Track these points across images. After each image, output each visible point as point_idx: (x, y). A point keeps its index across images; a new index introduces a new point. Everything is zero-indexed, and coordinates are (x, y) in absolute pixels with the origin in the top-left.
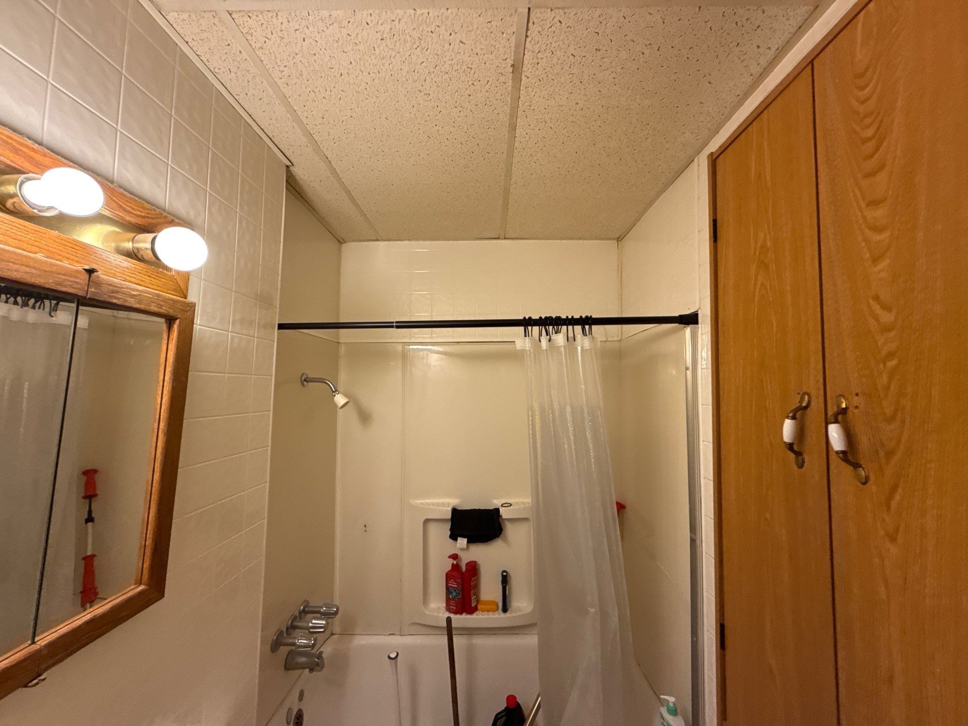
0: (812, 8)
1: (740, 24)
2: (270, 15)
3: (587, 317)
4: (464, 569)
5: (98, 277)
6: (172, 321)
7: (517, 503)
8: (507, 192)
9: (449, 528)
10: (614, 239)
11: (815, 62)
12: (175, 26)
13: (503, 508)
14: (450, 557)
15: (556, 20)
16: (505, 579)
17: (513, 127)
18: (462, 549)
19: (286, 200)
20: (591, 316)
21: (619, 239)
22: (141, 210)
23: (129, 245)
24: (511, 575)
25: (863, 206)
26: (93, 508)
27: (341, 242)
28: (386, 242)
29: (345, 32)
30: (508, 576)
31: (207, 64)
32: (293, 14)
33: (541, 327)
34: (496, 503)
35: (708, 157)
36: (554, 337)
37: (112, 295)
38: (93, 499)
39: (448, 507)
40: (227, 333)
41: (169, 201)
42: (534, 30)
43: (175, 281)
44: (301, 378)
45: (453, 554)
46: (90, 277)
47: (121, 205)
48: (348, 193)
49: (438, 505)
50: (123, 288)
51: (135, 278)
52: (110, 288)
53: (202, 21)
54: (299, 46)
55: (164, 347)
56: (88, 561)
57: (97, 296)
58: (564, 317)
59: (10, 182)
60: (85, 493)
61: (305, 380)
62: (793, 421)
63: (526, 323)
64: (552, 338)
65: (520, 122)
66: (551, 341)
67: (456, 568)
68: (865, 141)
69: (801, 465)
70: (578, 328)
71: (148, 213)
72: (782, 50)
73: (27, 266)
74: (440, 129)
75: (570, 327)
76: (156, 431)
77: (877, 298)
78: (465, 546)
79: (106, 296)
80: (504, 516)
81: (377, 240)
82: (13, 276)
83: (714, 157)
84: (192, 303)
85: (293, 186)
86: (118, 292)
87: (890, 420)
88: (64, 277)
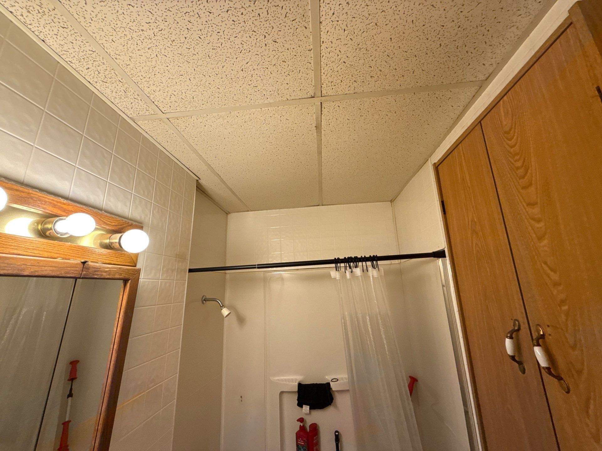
0: (478, 88)
1: (439, 98)
2: (188, 118)
3: (374, 256)
4: (308, 430)
5: (88, 265)
6: (127, 282)
7: (342, 379)
8: (320, 183)
9: (297, 398)
10: (389, 201)
11: (482, 122)
12: (141, 126)
13: (333, 383)
14: (298, 420)
15: (336, 105)
16: (338, 438)
17: (320, 153)
18: (306, 414)
19: (196, 196)
20: (376, 255)
21: (392, 201)
22: (115, 222)
23: (107, 241)
24: (342, 434)
25: (525, 206)
26: (73, 388)
27: (227, 213)
28: (253, 212)
29: (226, 121)
30: (339, 435)
31: (156, 140)
32: (199, 116)
33: (345, 264)
34: (328, 378)
35: (433, 165)
36: (354, 270)
37: (94, 273)
38: (74, 381)
39: (295, 382)
40: (158, 280)
41: (131, 213)
42: (325, 111)
43: (130, 257)
44: (202, 299)
45: (301, 418)
46: (84, 266)
47: (105, 222)
48: (231, 190)
49: (289, 380)
50: (101, 268)
51: (108, 260)
52: (94, 269)
53: (154, 123)
54: (202, 129)
55: (121, 297)
56: (66, 425)
57: (87, 276)
58: (359, 257)
59: (49, 223)
60: (70, 377)
61: (204, 300)
62: (511, 340)
63: (336, 261)
64: (353, 270)
65: (324, 150)
66: (353, 272)
67: (302, 428)
68: (518, 168)
69: (524, 372)
70: (369, 263)
71: (119, 223)
72: (466, 107)
73: (51, 267)
74: (279, 157)
75: (364, 263)
76: (112, 350)
77: (545, 263)
78: (308, 412)
79: (91, 275)
80: (333, 389)
81: (248, 211)
82: (43, 274)
83: (437, 165)
84: (138, 269)
85: (200, 189)
86: (98, 271)
87: (574, 347)
88: (69, 269)
